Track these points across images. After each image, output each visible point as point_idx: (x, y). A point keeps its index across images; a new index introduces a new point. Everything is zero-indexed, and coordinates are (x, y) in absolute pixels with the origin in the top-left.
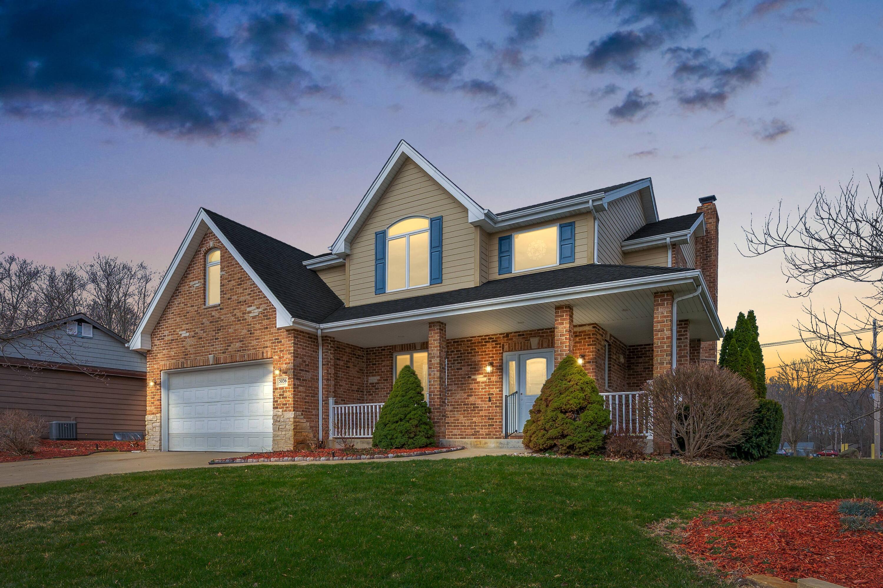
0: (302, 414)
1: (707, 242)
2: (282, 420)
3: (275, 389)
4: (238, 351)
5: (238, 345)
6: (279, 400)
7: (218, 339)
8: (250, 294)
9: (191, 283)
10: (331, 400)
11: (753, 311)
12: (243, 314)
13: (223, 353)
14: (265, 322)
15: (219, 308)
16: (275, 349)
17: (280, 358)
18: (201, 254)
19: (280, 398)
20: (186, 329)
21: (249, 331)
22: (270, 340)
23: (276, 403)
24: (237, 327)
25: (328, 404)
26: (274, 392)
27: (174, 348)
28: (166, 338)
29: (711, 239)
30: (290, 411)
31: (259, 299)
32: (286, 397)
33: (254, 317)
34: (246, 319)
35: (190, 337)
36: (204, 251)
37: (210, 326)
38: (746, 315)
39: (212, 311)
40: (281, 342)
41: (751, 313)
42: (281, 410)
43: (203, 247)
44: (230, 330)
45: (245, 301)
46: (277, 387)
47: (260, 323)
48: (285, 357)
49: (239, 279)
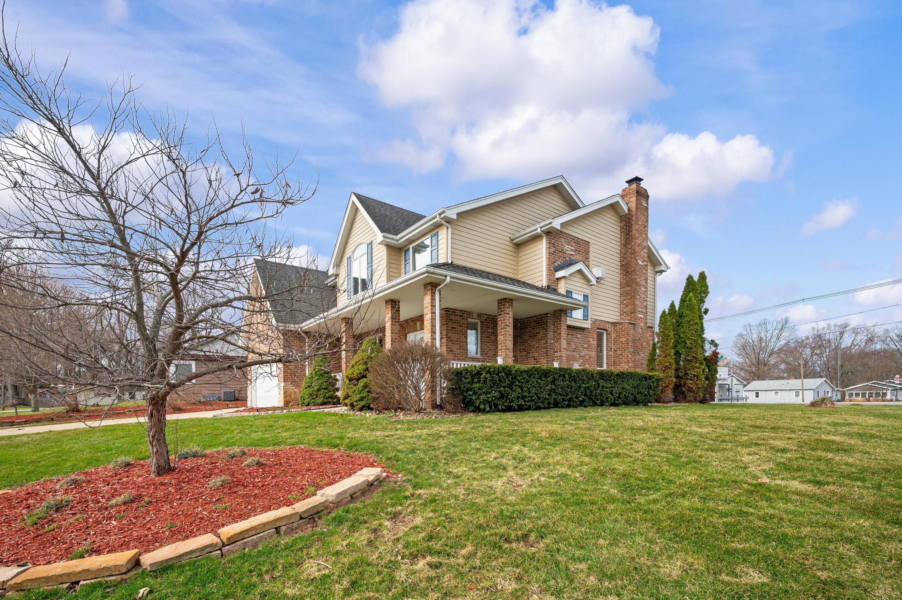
0: (291, 384)
1: (629, 219)
2: (280, 387)
6: (280, 375)
11: (704, 272)
23: (279, 378)
29: (632, 216)
30: (282, 382)
38: (696, 278)
41: (703, 276)
46: (279, 367)
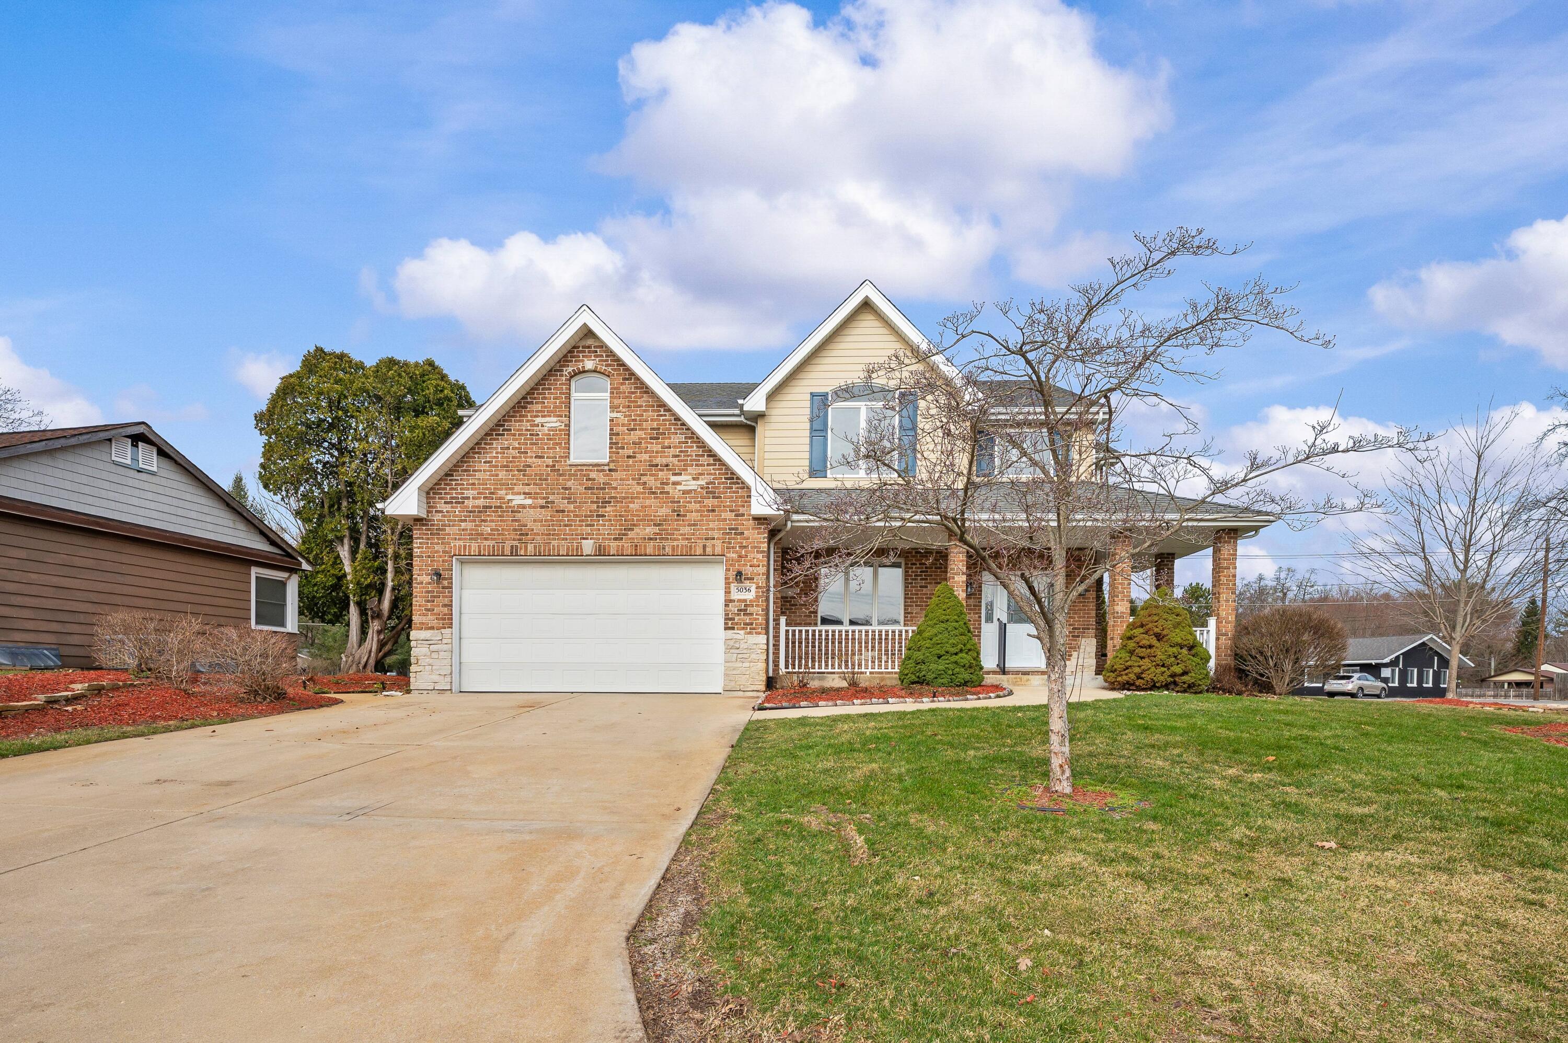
2: (743, 646)
3: (728, 602)
4: (651, 539)
5: (650, 530)
6: (737, 618)
7: (603, 516)
8: (678, 456)
9: (538, 420)
10: (783, 620)
12: (662, 483)
13: (615, 539)
14: (710, 502)
15: (606, 468)
16: (730, 543)
17: (740, 556)
18: (562, 375)
19: (738, 615)
20: (524, 493)
21: (674, 511)
22: (720, 529)
23: (730, 623)
24: (648, 502)
25: (779, 624)
26: (726, 605)
27: (492, 521)
28: (470, 503)
30: (760, 633)
31: (697, 465)
32: (751, 614)
33: (685, 492)
34: (668, 493)
35: (534, 507)
36: (569, 373)
37: (585, 493)
39: (591, 471)
40: (742, 533)
42: (742, 632)
43: (568, 366)
44: (631, 506)
45: (667, 465)
46: (732, 598)
47: (700, 502)
48: (750, 556)
49: (652, 429)
